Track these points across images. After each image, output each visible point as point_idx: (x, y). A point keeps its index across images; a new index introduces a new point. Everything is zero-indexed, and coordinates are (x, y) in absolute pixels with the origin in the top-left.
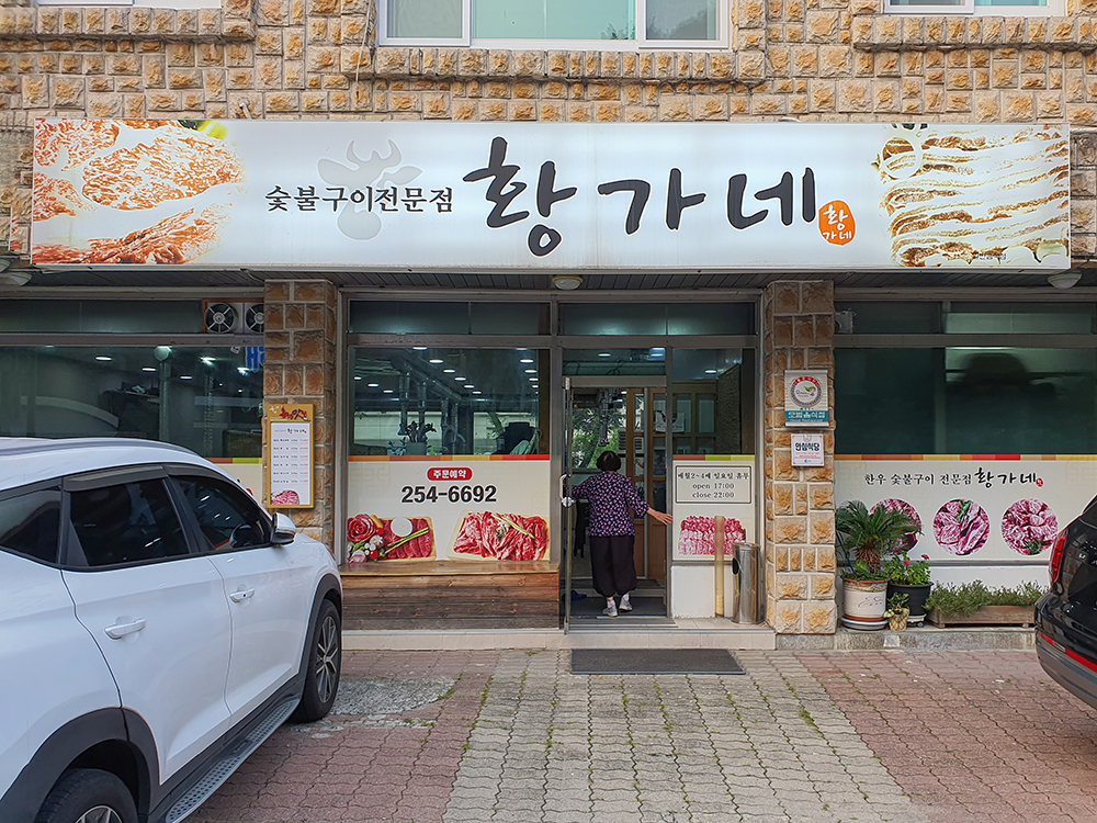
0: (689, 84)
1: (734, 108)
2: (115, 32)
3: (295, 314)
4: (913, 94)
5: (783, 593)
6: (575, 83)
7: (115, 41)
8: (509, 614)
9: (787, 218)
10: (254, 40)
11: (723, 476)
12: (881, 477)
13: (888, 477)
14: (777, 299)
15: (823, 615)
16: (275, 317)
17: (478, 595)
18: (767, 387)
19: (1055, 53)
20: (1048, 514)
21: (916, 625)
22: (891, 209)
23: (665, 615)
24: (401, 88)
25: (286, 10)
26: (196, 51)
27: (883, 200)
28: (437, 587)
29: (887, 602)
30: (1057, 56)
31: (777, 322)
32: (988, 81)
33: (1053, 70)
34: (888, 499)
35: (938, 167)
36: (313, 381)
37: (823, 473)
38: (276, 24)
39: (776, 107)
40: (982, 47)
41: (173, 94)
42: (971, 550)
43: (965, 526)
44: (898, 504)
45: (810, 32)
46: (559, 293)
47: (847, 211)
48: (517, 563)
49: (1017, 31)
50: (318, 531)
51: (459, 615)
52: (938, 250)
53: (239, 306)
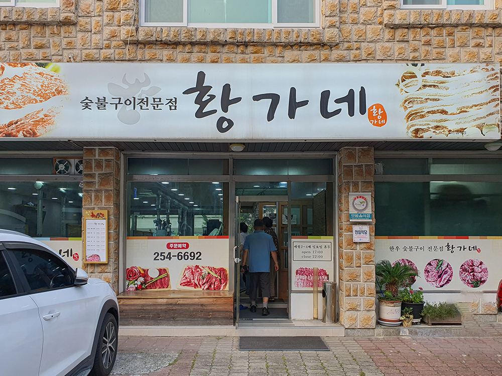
0: (300, 45)
1: (323, 58)
2: (6, 19)
3: (99, 165)
4: (415, 50)
5: (349, 307)
6: (241, 45)
7: (6, 25)
8: (208, 318)
9: (351, 113)
10: (76, 24)
11: (317, 247)
12: (397, 247)
13: (401, 248)
14: (345, 156)
15: (369, 319)
16: (89, 166)
17: (192, 308)
18: (340, 201)
19: (489, 29)
20: (483, 267)
21: (416, 323)
22: (406, 108)
23: (288, 318)
24: (151, 48)
25: (93, 8)
26: (47, 29)
27: (401, 103)
28: (171, 304)
29: (402, 312)
30: (490, 30)
31: (345, 168)
32: (454, 43)
33: (488, 38)
34: (401, 259)
35: (430, 86)
36: (108, 198)
37: (369, 246)
38: (88, 15)
39: (344, 57)
40: (451, 25)
41: (35, 51)
42: (443, 285)
43: (441, 273)
44: (406, 262)
45: (362, 18)
46: (233, 154)
47: (383, 109)
48: (212, 291)
49: (470, 17)
50: (110, 275)
51: (182, 319)
52: (431, 129)
53: (72, 161)
